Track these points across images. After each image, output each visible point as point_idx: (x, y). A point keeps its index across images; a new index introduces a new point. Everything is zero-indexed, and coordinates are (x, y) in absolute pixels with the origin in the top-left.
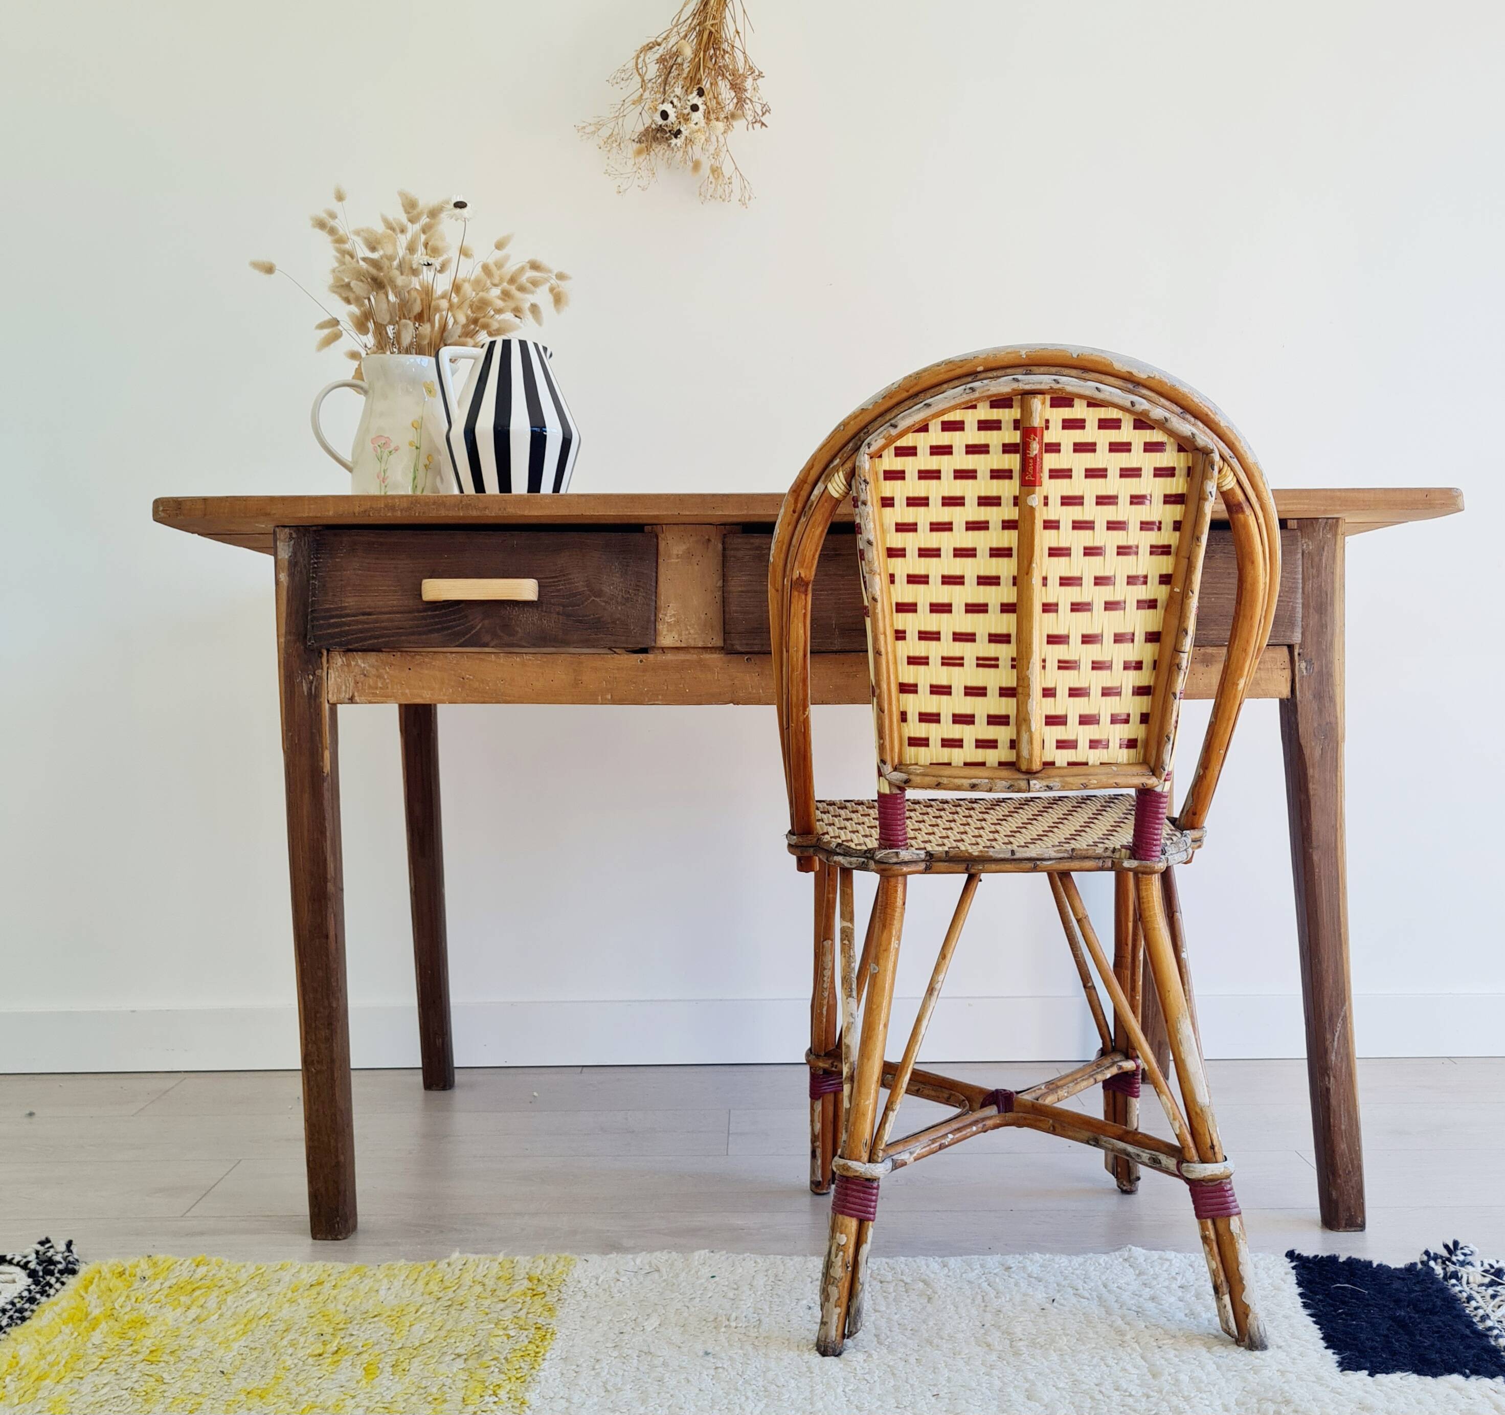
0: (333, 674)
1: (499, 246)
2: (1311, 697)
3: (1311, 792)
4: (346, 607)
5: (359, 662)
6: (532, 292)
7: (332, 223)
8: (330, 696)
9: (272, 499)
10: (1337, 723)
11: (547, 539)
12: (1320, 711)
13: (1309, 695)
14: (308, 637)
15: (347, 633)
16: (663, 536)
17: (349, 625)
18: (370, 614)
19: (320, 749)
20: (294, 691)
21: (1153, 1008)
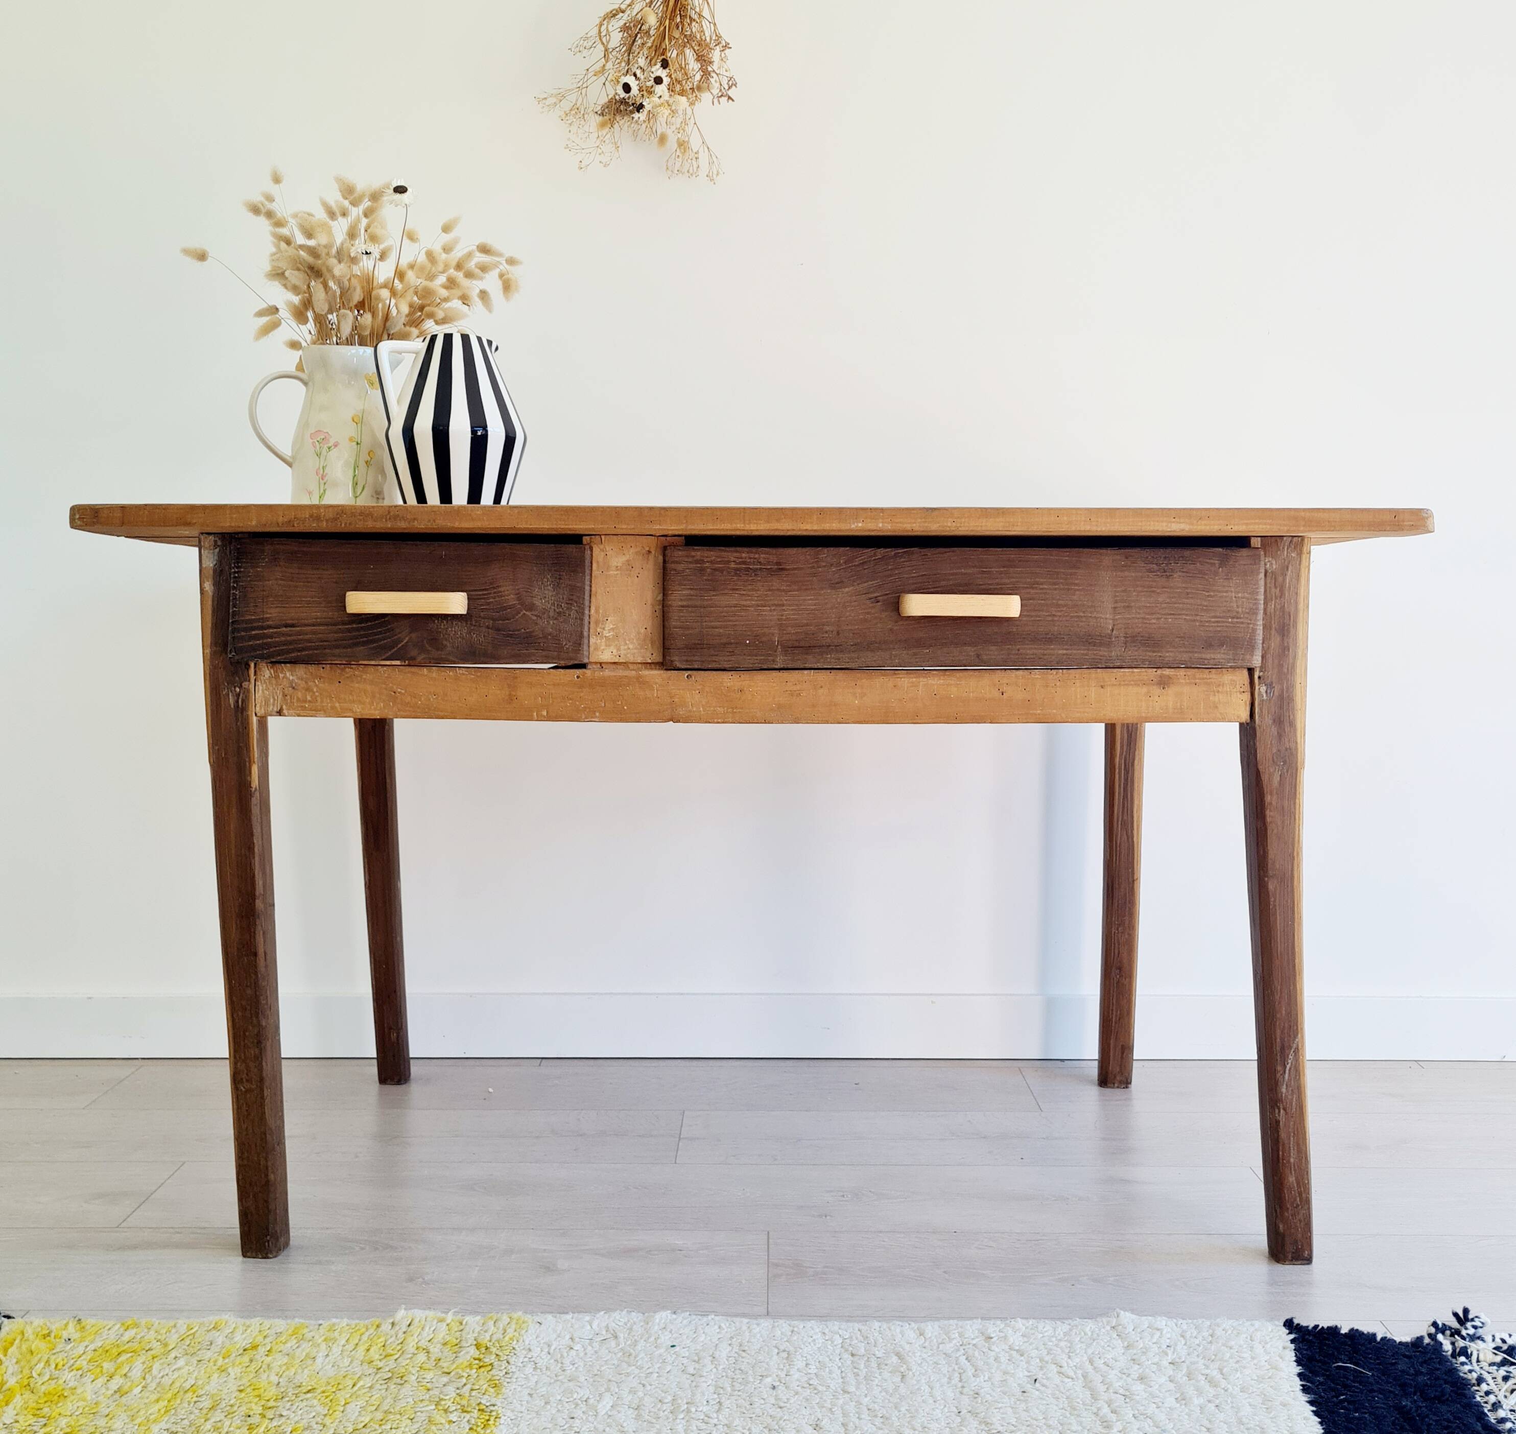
0: (260, 687)
1: (446, 229)
2: (1271, 722)
3: (1268, 820)
4: (269, 618)
5: (288, 674)
6: (481, 279)
7: (270, 206)
8: (258, 709)
9: (193, 508)
10: (1296, 749)
11: (478, 549)
12: (1280, 736)
13: (1268, 720)
14: (229, 649)
15: (269, 646)
16: (602, 547)
17: (271, 637)
18: (293, 626)
19: (247, 764)
20: (220, 703)
21: (1117, 1012)
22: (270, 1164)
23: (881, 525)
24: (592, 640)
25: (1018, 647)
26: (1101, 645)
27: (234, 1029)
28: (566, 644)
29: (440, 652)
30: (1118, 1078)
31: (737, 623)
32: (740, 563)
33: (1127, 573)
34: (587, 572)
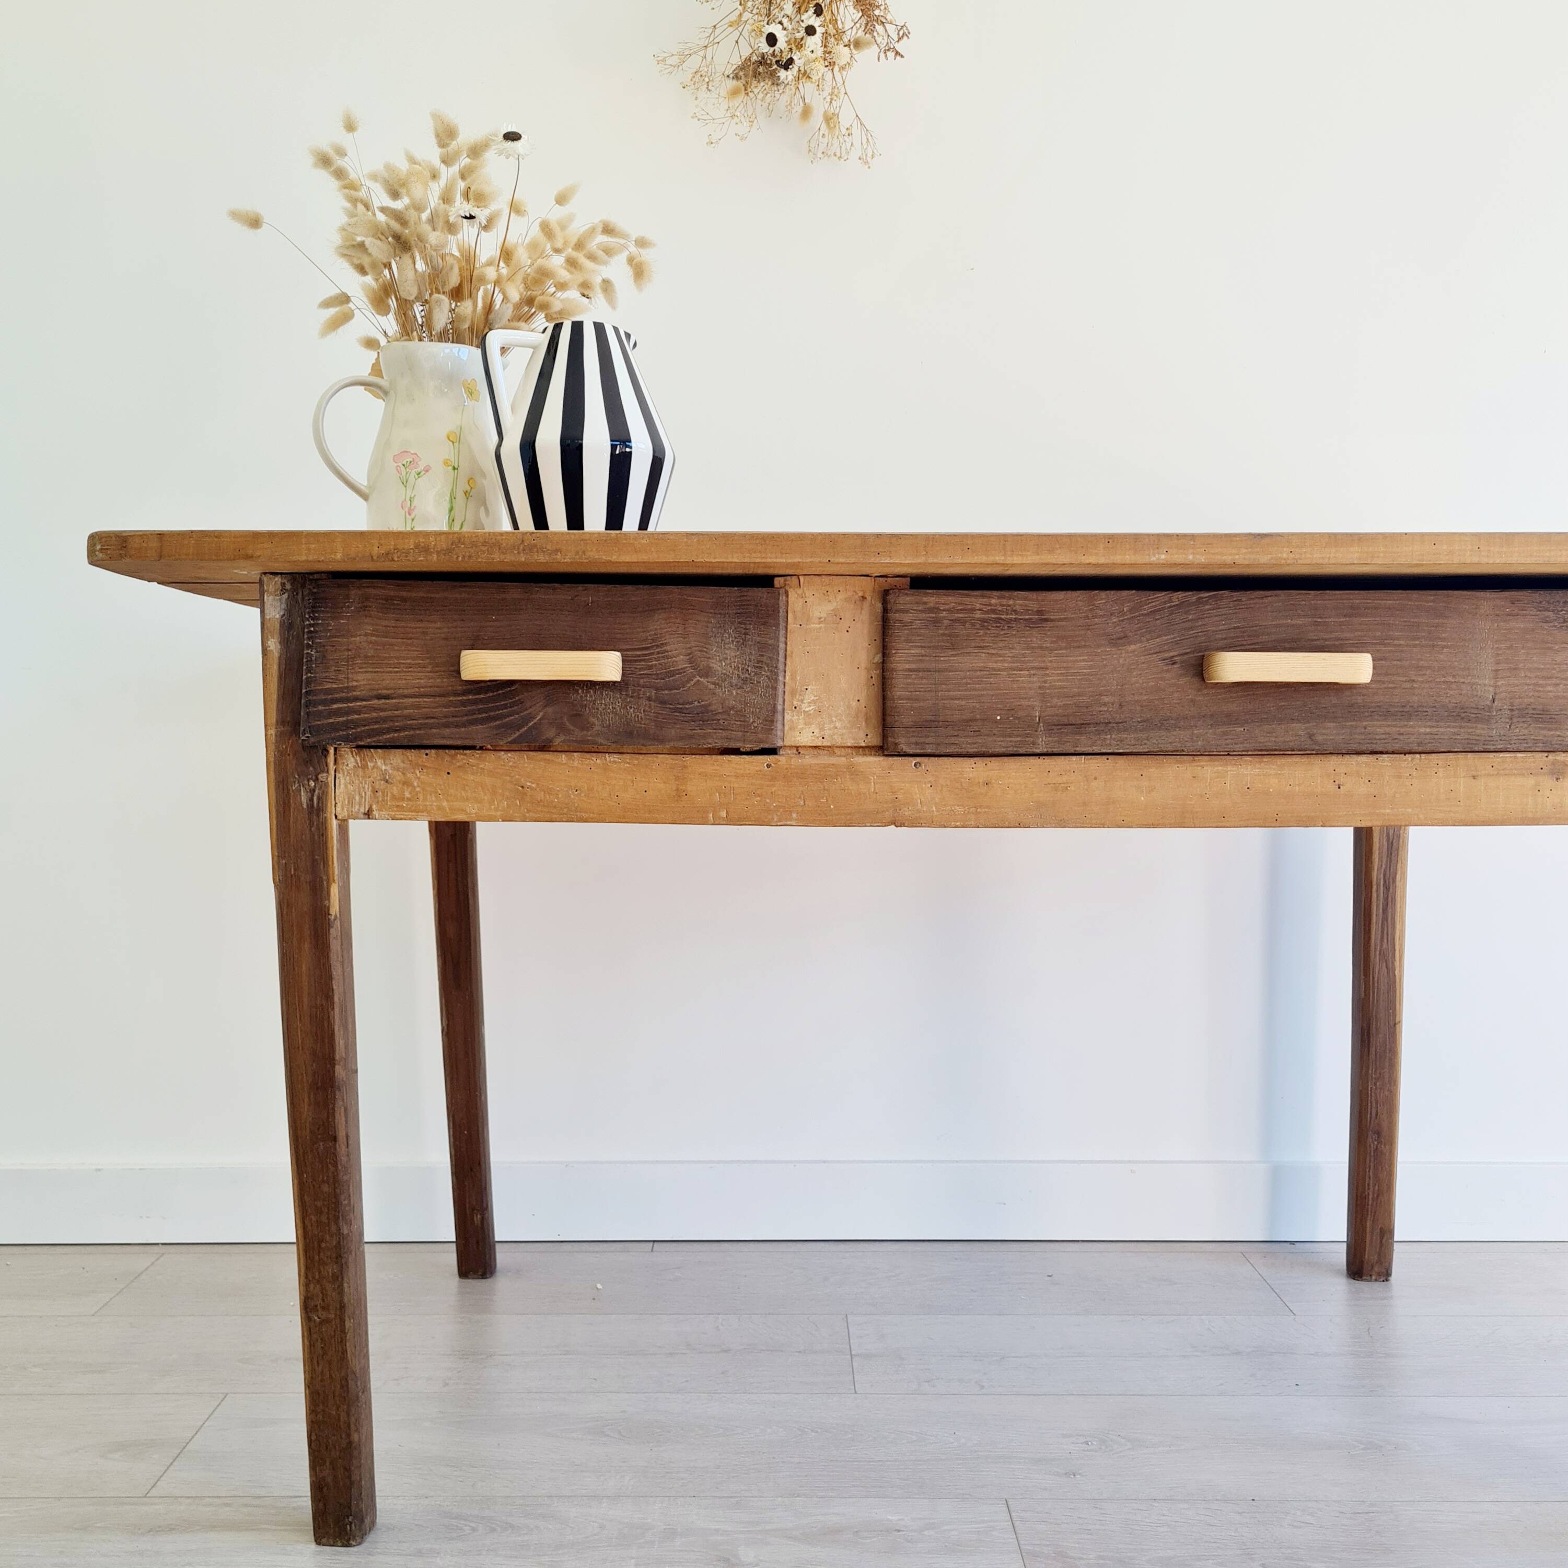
0: (342, 780)
1: (561, 200)
4: (356, 687)
5: (379, 763)
6: (605, 263)
7: (339, 160)
8: (338, 809)
9: (256, 536)
11: (636, 594)
14: (302, 729)
15: (356, 724)
16: (800, 591)
17: (359, 712)
18: (387, 697)
19: (325, 883)
20: (289, 802)
21: (1374, 1187)
22: (353, 1420)
23: (1191, 557)
24: (787, 717)
25: (1364, 723)
26: (1478, 720)
27: (305, 1238)
28: (754, 722)
29: (585, 732)
30: (1376, 1269)
31: (985, 692)
32: (988, 612)
33: (1513, 624)
34: (782, 624)
